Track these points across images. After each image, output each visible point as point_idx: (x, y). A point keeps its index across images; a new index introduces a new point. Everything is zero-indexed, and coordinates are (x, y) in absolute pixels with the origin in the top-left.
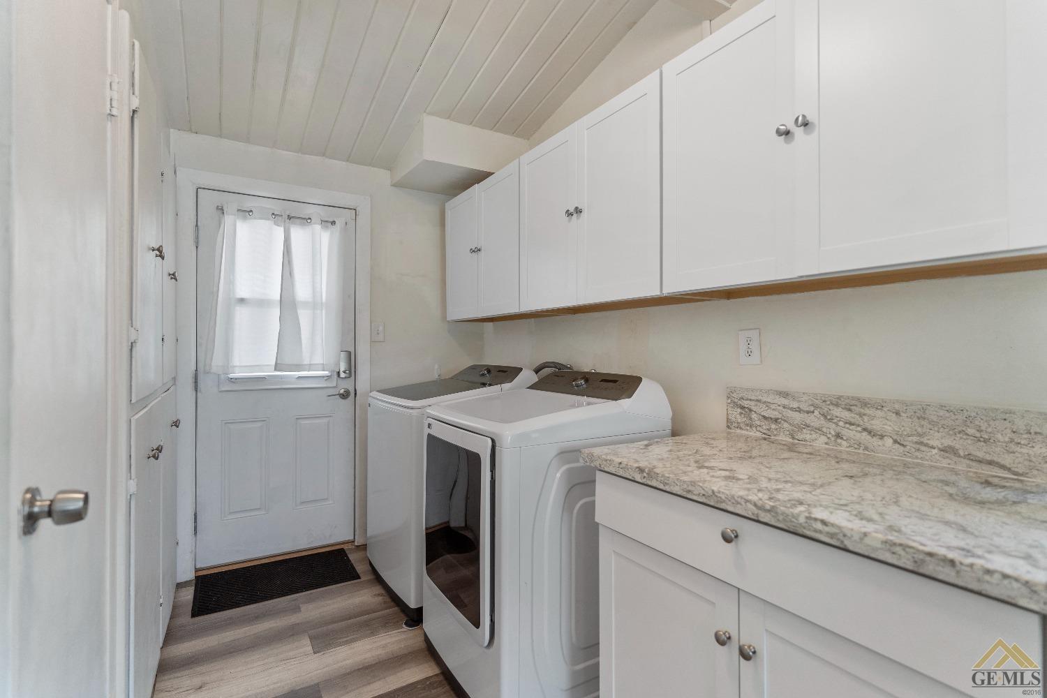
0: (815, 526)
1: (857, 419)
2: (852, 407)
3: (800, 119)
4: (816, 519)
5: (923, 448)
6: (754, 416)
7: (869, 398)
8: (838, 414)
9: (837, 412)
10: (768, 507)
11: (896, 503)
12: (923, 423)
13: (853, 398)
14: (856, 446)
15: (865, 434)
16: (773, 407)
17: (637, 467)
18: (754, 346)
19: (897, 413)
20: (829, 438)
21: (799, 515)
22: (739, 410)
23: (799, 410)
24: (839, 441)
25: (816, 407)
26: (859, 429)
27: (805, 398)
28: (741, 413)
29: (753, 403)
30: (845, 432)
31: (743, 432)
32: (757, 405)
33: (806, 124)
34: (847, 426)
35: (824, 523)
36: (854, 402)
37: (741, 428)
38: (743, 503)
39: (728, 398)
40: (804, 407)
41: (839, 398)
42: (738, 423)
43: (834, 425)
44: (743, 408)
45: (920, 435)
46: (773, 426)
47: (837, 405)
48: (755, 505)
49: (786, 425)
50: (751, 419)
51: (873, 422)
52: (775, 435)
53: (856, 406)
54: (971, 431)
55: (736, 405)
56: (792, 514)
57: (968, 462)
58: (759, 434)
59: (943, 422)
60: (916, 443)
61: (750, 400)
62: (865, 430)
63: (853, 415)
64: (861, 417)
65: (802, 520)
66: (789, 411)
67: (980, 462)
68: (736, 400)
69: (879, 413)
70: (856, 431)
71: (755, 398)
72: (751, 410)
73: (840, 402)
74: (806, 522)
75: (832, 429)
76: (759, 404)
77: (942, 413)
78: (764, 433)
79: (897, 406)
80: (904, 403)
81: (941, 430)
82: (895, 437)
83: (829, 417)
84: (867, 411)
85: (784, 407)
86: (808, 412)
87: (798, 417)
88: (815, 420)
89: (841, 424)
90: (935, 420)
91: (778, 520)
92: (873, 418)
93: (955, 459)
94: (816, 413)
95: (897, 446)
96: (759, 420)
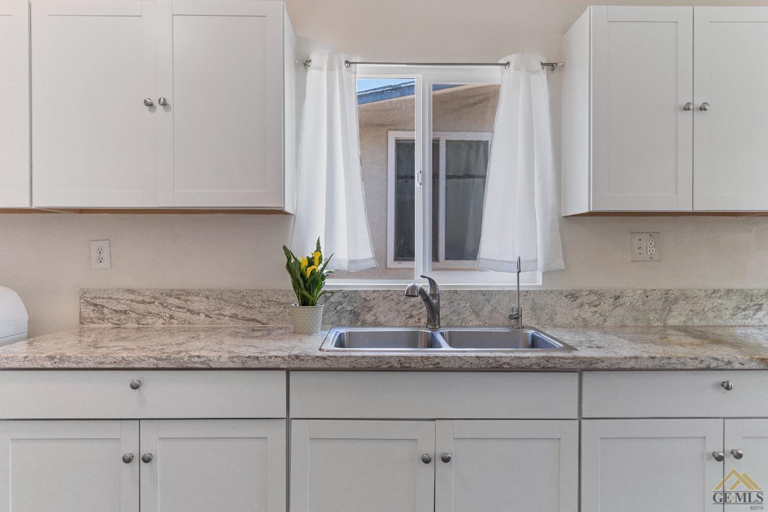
0: (193, 360)
1: (183, 304)
2: (180, 296)
3: (162, 100)
4: (194, 356)
5: (221, 317)
6: (106, 311)
7: (191, 289)
8: (170, 302)
9: (171, 301)
10: (164, 357)
11: (223, 343)
12: (221, 302)
13: (182, 290)
14: (183, 322)
15: (188, 313)
16: (123, 302)
17: (47, 357)
18: (105, 254)
19: (207, 298)
20: (165, 320)
21: (184, 357)
22: (92, 308)
23: (143, 302)
24: (172, 321)
25: (156, 298)
26: (185, 310)
27: (148, 293)
28: (94, 310)
29: (105, 301)
30: (176, 314)
31: (96, 325)
32: (108, 302)
33: (165, 104)
34: (178, 309)
35: (199, 357)
36: (181, 293)
37: (94, 323)
38: (147, 359)
39: (81, 298)
40: (147, 299)
41: (172, 291)
42: (91, 318)
43: (168, 311)
44: (96, 305)
45: (219, 309)
46: (123, 317)
47: (171, 296)
48: (155, 358)
49: (133, 315)
50: (103, 313)
51: (194, 305)
52: (124, 324)
53: (183, 295)
54: (244, 304)
55: (89, 303)
56: (180, 357)
57: (243, 322)
58: (110, 325)
59: (231, 300)
60: (218, 315)
61: (103, 298)
62: (188, 310)
63: (181, 302)
64: (186, 302)
65: (186, 359)
66: (135, 303)
67: (248, 320)
68: (89, 300)
69: (197, 298)
70: (183, 312)
71: (107, 296)
72: (103, 307)
73: (173, 294)
74: (188, 360)
75: (167, 313)
76: (110, 300)
77: (230, 294)
78: (115, 324)
79: (207, 293)
80: (211, 290)
81: (230, 305)
82: (206, 313)
83: (165, 305)
84: (190, 298)
85: (131, 301)
86: (150, 303)
87: (142, 308)
88: (154, 308)
89: (173, 308)
90: (227, 299)
91: (172, 363)
92: (192, 302)
93: (237, 321)
94: (156, 303)
95: (207, 318)
96: (111, 313)
